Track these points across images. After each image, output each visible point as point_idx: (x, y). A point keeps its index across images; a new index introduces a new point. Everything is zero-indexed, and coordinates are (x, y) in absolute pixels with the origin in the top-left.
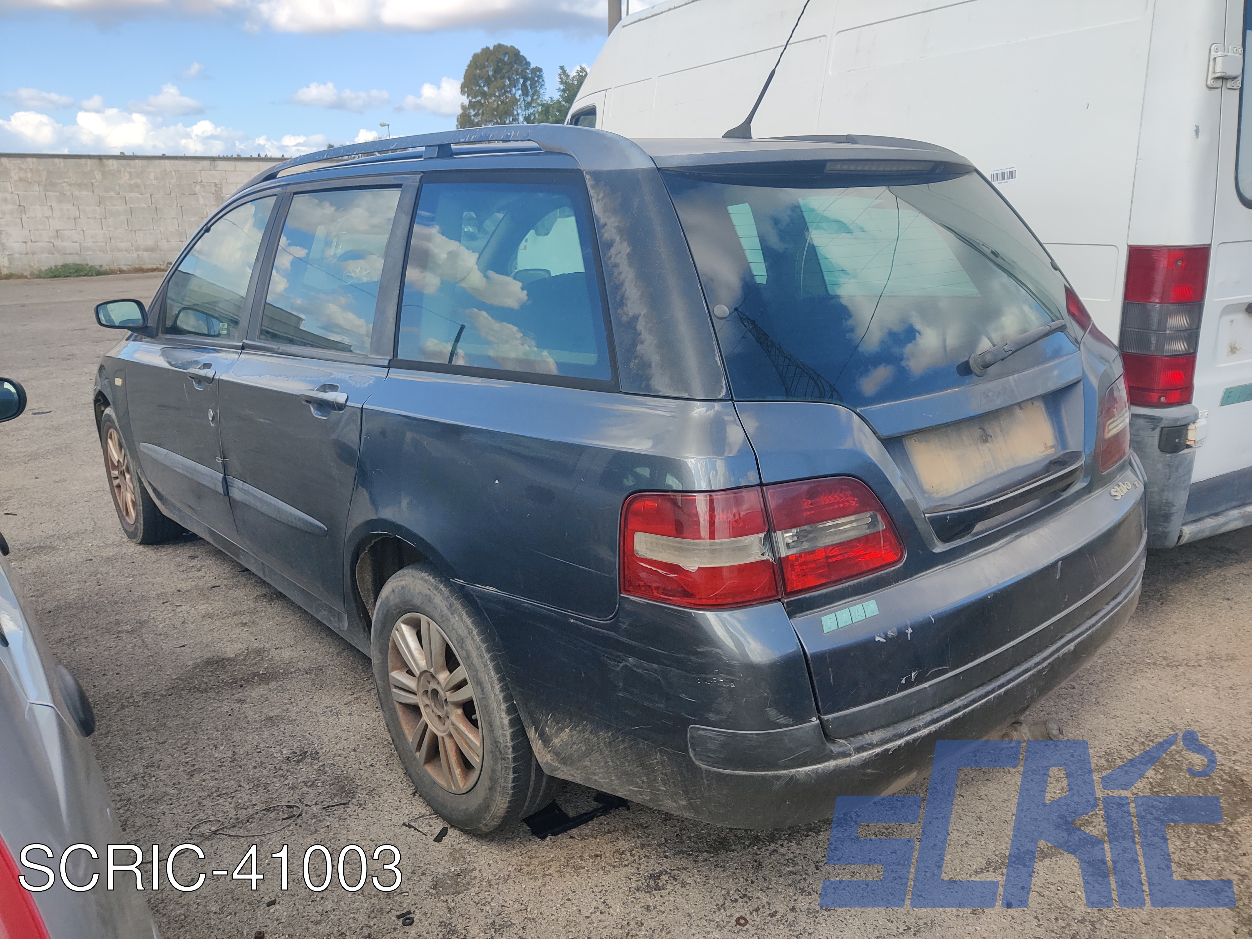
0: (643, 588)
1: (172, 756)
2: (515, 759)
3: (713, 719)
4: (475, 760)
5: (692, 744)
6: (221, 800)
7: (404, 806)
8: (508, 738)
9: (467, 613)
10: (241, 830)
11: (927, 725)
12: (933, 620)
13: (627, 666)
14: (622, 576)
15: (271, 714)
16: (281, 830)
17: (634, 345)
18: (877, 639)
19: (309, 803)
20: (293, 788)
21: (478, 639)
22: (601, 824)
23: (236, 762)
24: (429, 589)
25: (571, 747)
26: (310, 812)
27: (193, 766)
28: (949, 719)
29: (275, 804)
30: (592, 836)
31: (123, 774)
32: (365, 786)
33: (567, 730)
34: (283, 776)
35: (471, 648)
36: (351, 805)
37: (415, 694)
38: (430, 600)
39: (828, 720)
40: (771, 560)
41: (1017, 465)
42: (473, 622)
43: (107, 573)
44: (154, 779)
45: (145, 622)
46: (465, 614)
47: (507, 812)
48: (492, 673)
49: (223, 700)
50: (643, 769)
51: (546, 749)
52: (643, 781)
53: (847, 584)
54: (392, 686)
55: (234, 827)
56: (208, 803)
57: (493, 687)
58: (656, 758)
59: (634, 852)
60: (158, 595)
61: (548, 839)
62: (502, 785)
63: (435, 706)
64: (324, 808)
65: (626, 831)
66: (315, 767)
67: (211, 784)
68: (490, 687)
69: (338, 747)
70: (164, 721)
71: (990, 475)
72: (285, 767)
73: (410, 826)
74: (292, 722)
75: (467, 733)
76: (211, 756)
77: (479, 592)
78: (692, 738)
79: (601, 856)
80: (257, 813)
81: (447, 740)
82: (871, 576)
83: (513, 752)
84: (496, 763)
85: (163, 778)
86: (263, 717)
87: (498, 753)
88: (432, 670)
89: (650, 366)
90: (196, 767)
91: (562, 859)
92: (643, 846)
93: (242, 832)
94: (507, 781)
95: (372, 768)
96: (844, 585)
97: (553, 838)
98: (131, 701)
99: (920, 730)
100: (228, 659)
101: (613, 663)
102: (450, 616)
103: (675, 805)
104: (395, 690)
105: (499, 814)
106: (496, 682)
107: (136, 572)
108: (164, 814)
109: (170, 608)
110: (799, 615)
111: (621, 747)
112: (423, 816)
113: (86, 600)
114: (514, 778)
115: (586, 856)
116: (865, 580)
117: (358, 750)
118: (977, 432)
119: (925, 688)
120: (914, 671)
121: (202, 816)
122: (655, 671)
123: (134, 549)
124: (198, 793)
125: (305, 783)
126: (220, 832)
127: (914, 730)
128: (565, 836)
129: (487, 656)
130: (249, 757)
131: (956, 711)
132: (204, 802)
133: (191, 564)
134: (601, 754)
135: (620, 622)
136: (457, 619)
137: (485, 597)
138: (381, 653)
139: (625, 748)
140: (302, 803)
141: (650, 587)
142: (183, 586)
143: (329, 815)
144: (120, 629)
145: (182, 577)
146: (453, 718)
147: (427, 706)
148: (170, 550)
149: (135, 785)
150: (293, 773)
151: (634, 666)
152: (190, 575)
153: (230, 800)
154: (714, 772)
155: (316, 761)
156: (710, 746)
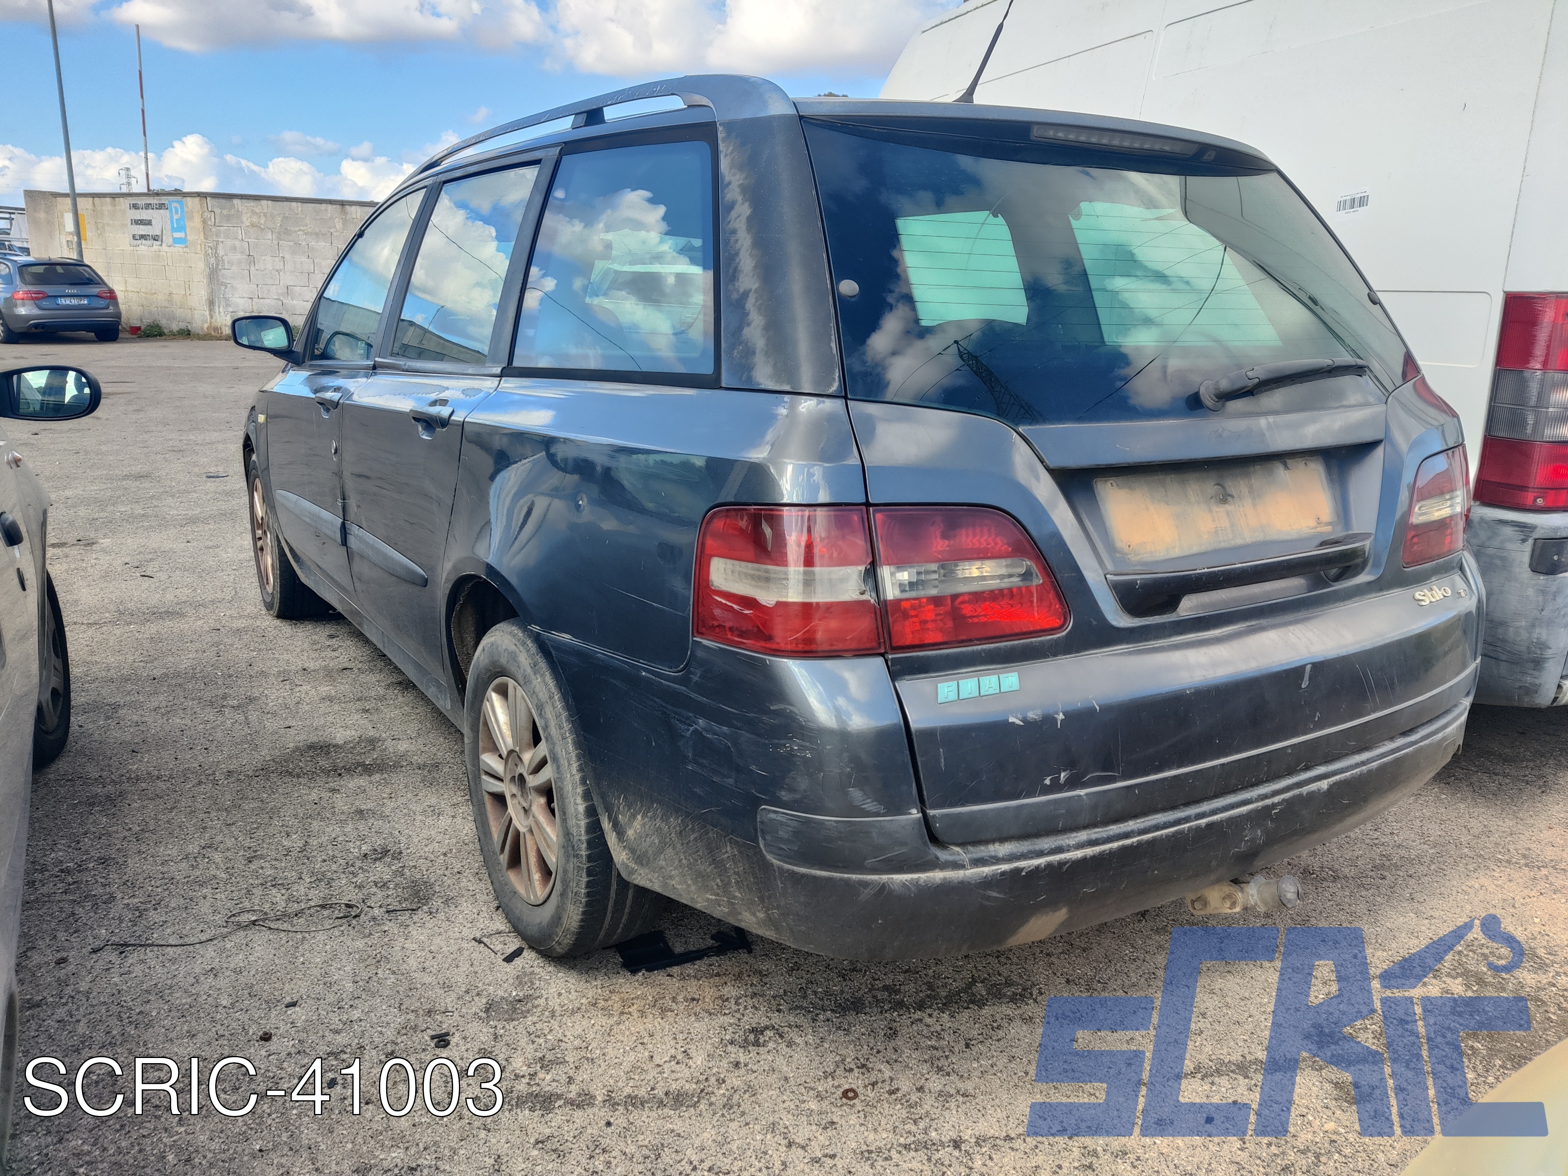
0: (717, 630)
1: (236, 839)
2: (590, 858)
3: (785, 798)
4: (552, 860)
5: (762, 831)
6: (274, 891)
7: (482, 920)
8: (583, 830)
9: (550, 673)
10: (285, 924)
11: (1080, 846)
12: (1098, 708)
13: (696, 729)
14: (696, 614)
15: (363, 807)
16: (329, 929)
17: (740, 329)
18: (1012, 720)
19: (372, 905)
20: (360, 887)
21: (559, 705)
22: (711, 965)
23: (305, 853)
24: (516, 644)
25: (645, 841)
26: (370, 915)
27: (256, 851)
28: (1115, 845)
29: (334, 901)
30: (695, 977)
31: (174, 852)
32: (443, 894)
33: (639, 817)
34: (353, 874)
35: (549, 715)
36: (420, 912)
37: (501, 780)
38: (513, 656)
39: (934, 816)
40: (872, 601)
41: (1268, 538)
42: (557, 686)
43: (232, 645)
44: (207, 860)
45: (255, 699)
46: (548, 676)
47: (581, 927)
48: (571, 747)
49: (314, 787)
50: (715, 868)
51: (621, 844)
52: (717, 885)
53: (980, 647)
54: (482, 772)
55: (278, 919)
56: (258, 892)
57: (570, 765)
58: (727, 852)
59: (741, 1001)
60: (279, 673)
61: (640, 974)
62: (575, 891)
63: (520, 795)
64: (388, 912)
65: (739, 977)
66: (393, 868)
67: (269, 873)
68: (566, 764)
69: (427, 849)
70: (240, 802)
71: (1223, 545)
72: (358, 864)
73: (480, 942)
74: (383, 817)
75: (546, 826)
76: (279, 843)
77: (554, 640)
78: (762, 822)
79: (698, 1000)
80: (309, 908)
81: (528, 836)
82: (1017, 642)
83: (587, 849)
84: (568, 861)
85: (218, 860)
86: (354, 808)
87: (570, 849)
88: (518, 749)
89: (754, 353)
90: (258, 853)
91: (650, 998)
92: (754, 995)
93: (286, 926)
94: (580, 885)
95: (458, 875)
96: (975, 648)
97: (647, 973)
98: (211, 778)
99: (1068, 851)
100: (336, 746)
101: (683, 727)
102: (534, 677)
103: (754, 919)
104: (485, 777)
105: (572, 929)
106: (574, 758)
107: (264, 647)
108: (205, 898)
109: (288, 687)
110: (908, 677)
111: (692, 838)
112: (500, 933)
113: (198, 670)
114: (588, 882)
115: (680, 998)
116: (1006, 646)
117: (449, 855)
118: (1210, 487)
119: (1080, 796)
120: (1064, 770)
121: (247, 904)
122: (725, 736)
123: (269, 623)
124: (251, 881)
125: (376, 883)
126: (261, 923)
127: (1059, 850)
128: (662, 974)
129: (567, 726)
130: (322, 849)
131: (1127, 835)
132: (254, 891)
133: (328, 643)
134: (674, 848)
135: (693, 674)
136: (540, 680)
137: (561, 647)
138: (472, 730)
139: (695, 839)
140: (365, 904)
141: (724, 627)
142: (311, 665)
143: (390, 920)
144: (225, 703)
145: (313, 656)
146: (534, 808)
147: (513, 795)
148: (310, 627)
149: (184, 864)
150: (364, 871)
151: (704, 729)
152: (323, 655)
153: (283, 891)
154: (788, 870)
155: (396, 862)
156: (782, 834)
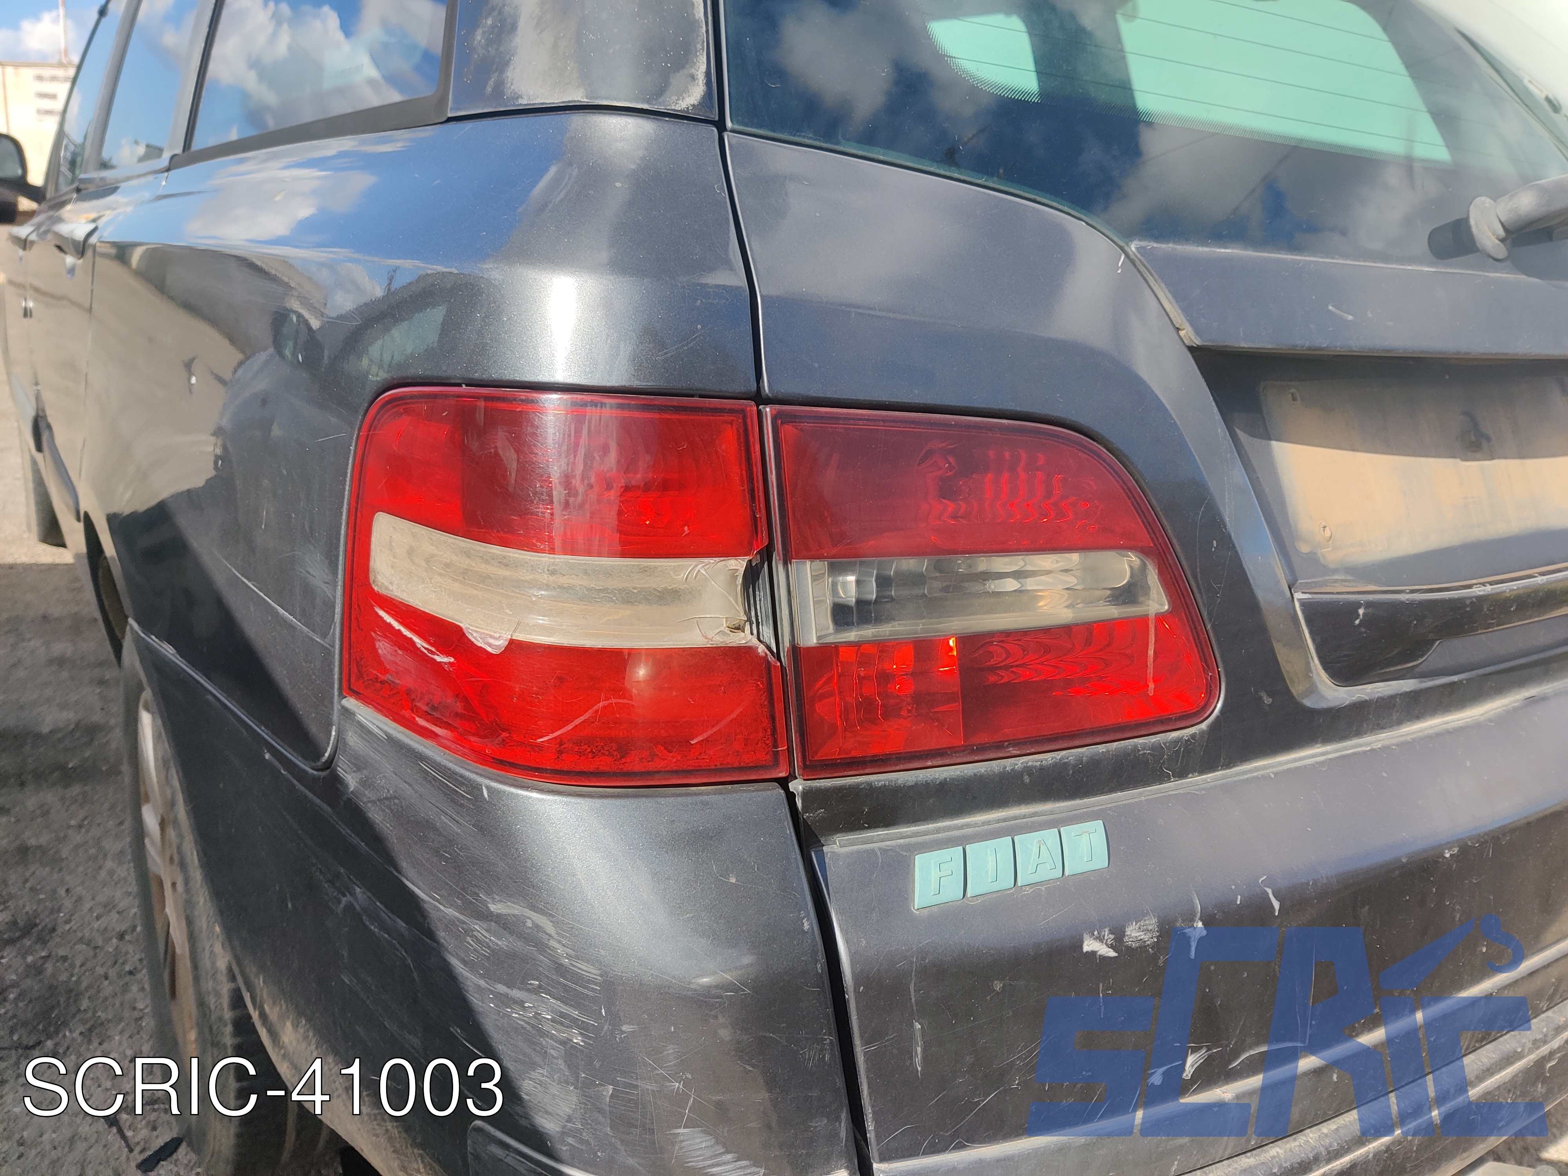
5: (476, 1173)
12: (1276, 905)
13: (354, 905)
14: (346, 644)
15: (32, 842)
18: (1090, 945)
51: (276, 1048)
53: (1019, 763)
54: (145, 835)
66: (30, 959)
69: (96, 925)
73: (113, 1122)
74: (54, 861)
78: (476, 1156)
82: (1102, 748)
86: (17, 844)
89: (515, 26)
96: (1009, 764)
100: (37, 735)
101: (332, 890)
110: (839, 836)
114: (240, 1090)
116: (1080, 760)
118: (1453, 417)
119: (1221, 1100)
120: (1195, 1050)
122: (403, 940)
135: (339, 779)
147: (172, 885)
151: (365, 911)
155: (38, 947)
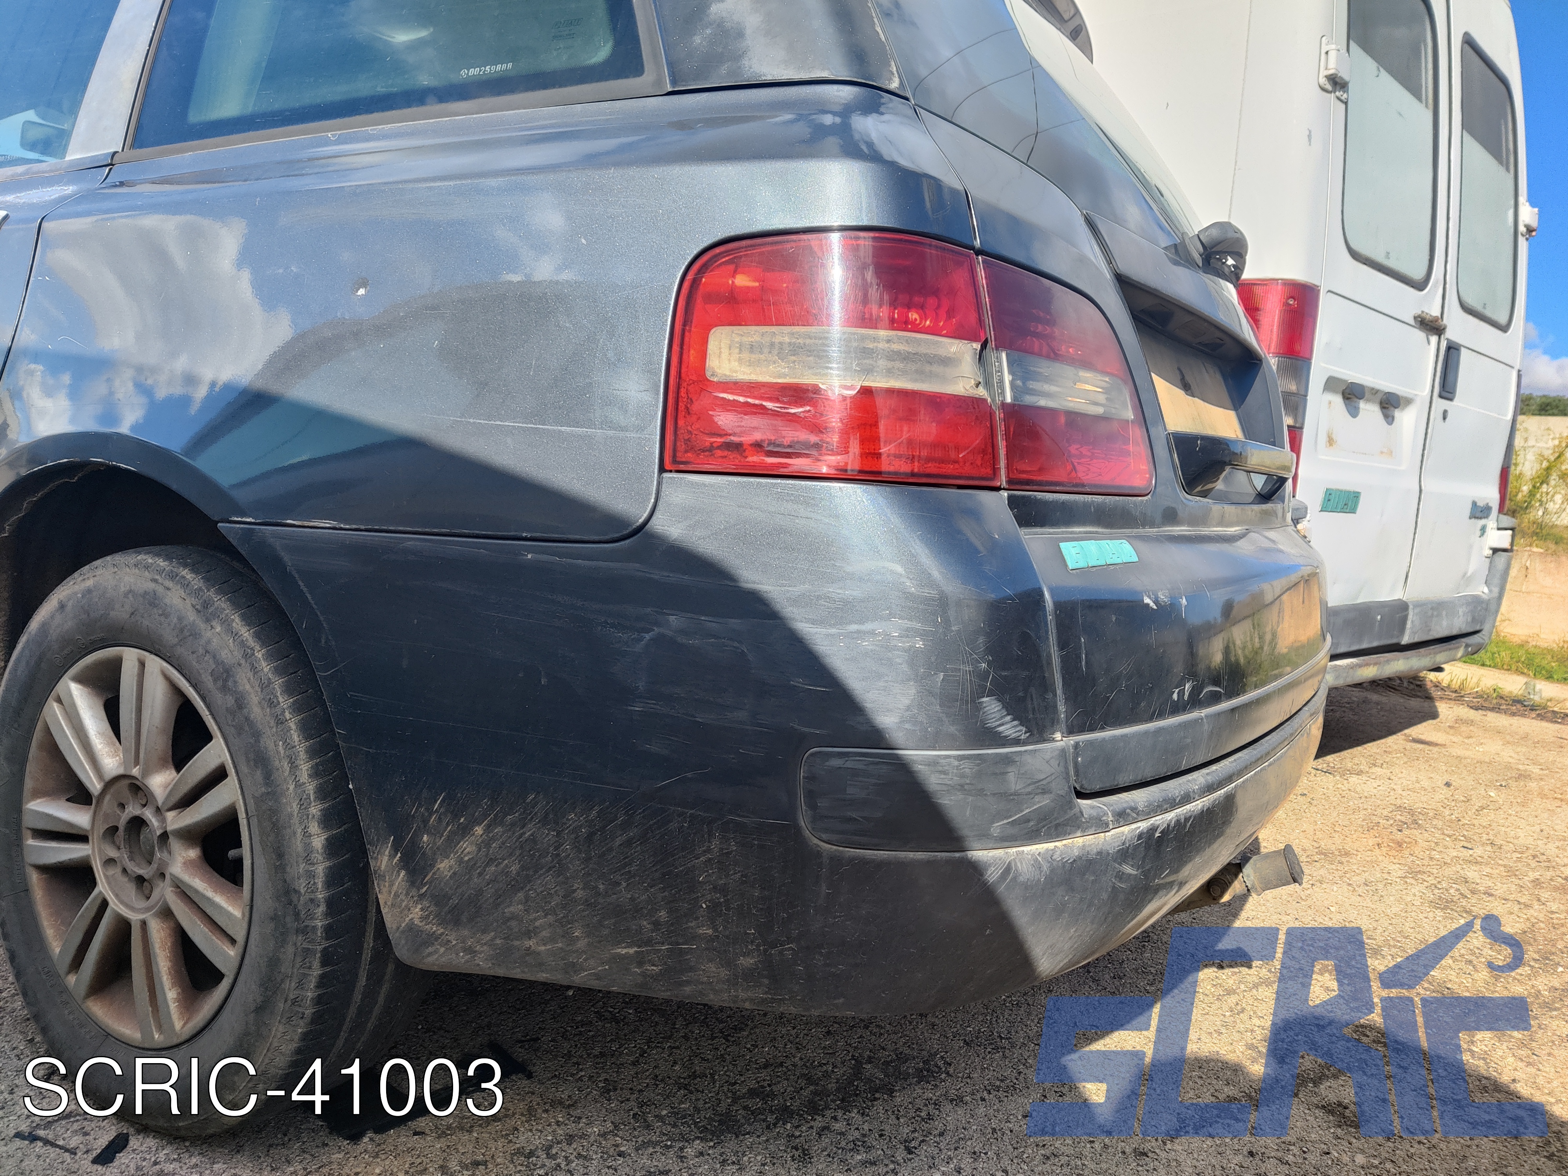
0: (719, 453)
2: (329, 931)
4: (224, 950)
5: (811, 796)
8: (320, 883)
9: (244, 617)
14: (669, 432)
18: (1146, 600)
21: (266, 667)
24: (155, 581)
25: (480, 874)
30: (462, 1129)
33: (479, 830)
35: (248, 687)
37: (83, 840)
38: (152, 600)
40: (988, 401)
42: (257, 636)
46: (237, 620)
48: (295, 736)
50: (663, 890)
51: (414, 892)
52: (656, 924)
54: (27, 835)
57: (294, 767)
58: (709, 850)
62: (292, 996)
63: (131, 859)
68: (286, 766)
73: (33, 1138)
75: (210, 894)
78: (808, 780)
79: (485, 1163)
81: (154, 924)
83: (327, 915)
84: (281, 946)
87: (281, 923)
88: (135, 771)
89: (741, 34)
91: (401, 1174)
94: (305, 984)
96: (1086, 498)
97: (376, 1137)
99: (1192, 800)
102: (202, 626)
103: (724, 973)
104: (34, 844)
105: (273, 1071)
106: (303, 755)
111: (618, 841)
114: (322, 977)
115: (453, 1166)
119: (1202, 719)
120: (1186, 683)
122: (734, 635)
127: (1187, 798)
128: (403, 1133)
129: (284, 702)
134: (561, 872)
136: (218, 629)
137: (305, 546)
139: (629, 843)
141: (740, 444)
146: (176, 870)
147: (109, 862)
154: (852, 860)
156: (853, 791)
